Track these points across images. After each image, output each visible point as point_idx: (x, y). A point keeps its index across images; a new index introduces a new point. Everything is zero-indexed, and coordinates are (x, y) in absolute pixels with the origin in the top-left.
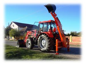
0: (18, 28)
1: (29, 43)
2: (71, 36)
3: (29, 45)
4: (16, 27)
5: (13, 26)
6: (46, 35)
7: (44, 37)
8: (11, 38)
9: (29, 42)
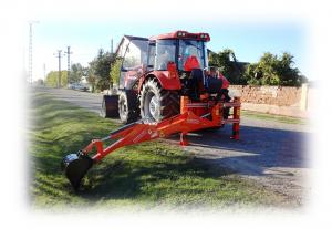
0: (142, 56)
1: (125, 106)
2: (304, 87)
4: (134, 54)
6: (156, 80)
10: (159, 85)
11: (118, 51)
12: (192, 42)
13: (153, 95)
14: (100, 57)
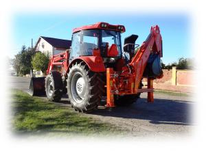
0: (53, 50)
1: (51, 86)
2: (174, 69)
3: (52, 92)
5: (43, 46)
7: (80, 71)
8: (39, 74)
9: (51, 83)
10: (87, 68)
11: (36, 47)
12: (112, 32)
13: (79, 76)
14: (23, 51)
